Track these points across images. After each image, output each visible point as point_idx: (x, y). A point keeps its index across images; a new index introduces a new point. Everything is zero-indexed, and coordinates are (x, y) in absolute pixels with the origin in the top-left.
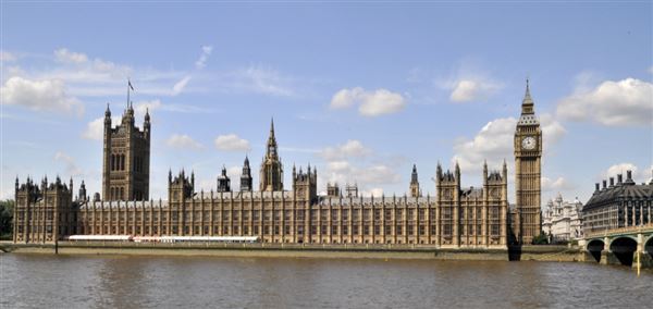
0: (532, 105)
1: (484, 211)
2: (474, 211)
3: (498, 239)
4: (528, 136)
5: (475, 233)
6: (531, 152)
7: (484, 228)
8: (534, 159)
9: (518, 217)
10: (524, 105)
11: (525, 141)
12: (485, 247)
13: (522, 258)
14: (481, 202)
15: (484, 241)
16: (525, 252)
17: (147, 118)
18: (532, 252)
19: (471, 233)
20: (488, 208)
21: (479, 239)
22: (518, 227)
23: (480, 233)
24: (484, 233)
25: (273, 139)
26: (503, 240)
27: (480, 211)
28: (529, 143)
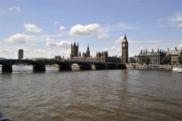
17: (78, 44)
28: (124, 45)
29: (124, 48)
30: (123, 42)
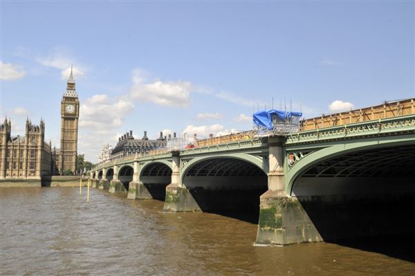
0: (74, 84)
1: (25, 152)
2: (18, 152)
3: (34, 172)
4: (70, 104)
5: (17, 168)
6: (71, 115)
7: (24, 164)
8: (74, 119)
9: (60, 157)
10: (68, 84)
11: (68, 107)
12: (24, 178)
13: (51, 185)
14: (22, 146)
15: (24, 173)
16: (54, 181)
18: (59, 181)
19: (15, 168)
20: (28, 150)
21: (20, 172)
22: (61, 164)
23: (21, 168)
24: (24, 168)
26: (38, 173)
27: (22, 153)
28: (70, 109)
30: (67, 98)
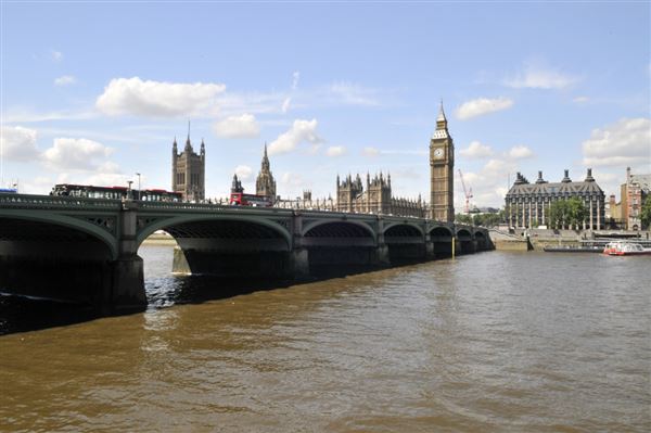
0: (447, 122)
10: (438, 122)
11: (436, 152)
14: (365, 203)
17: (203, 145)
20: (369, 207)
25: (266, 158)
28: (440, 153)
29: (443, 166)
30: (435, 141)
